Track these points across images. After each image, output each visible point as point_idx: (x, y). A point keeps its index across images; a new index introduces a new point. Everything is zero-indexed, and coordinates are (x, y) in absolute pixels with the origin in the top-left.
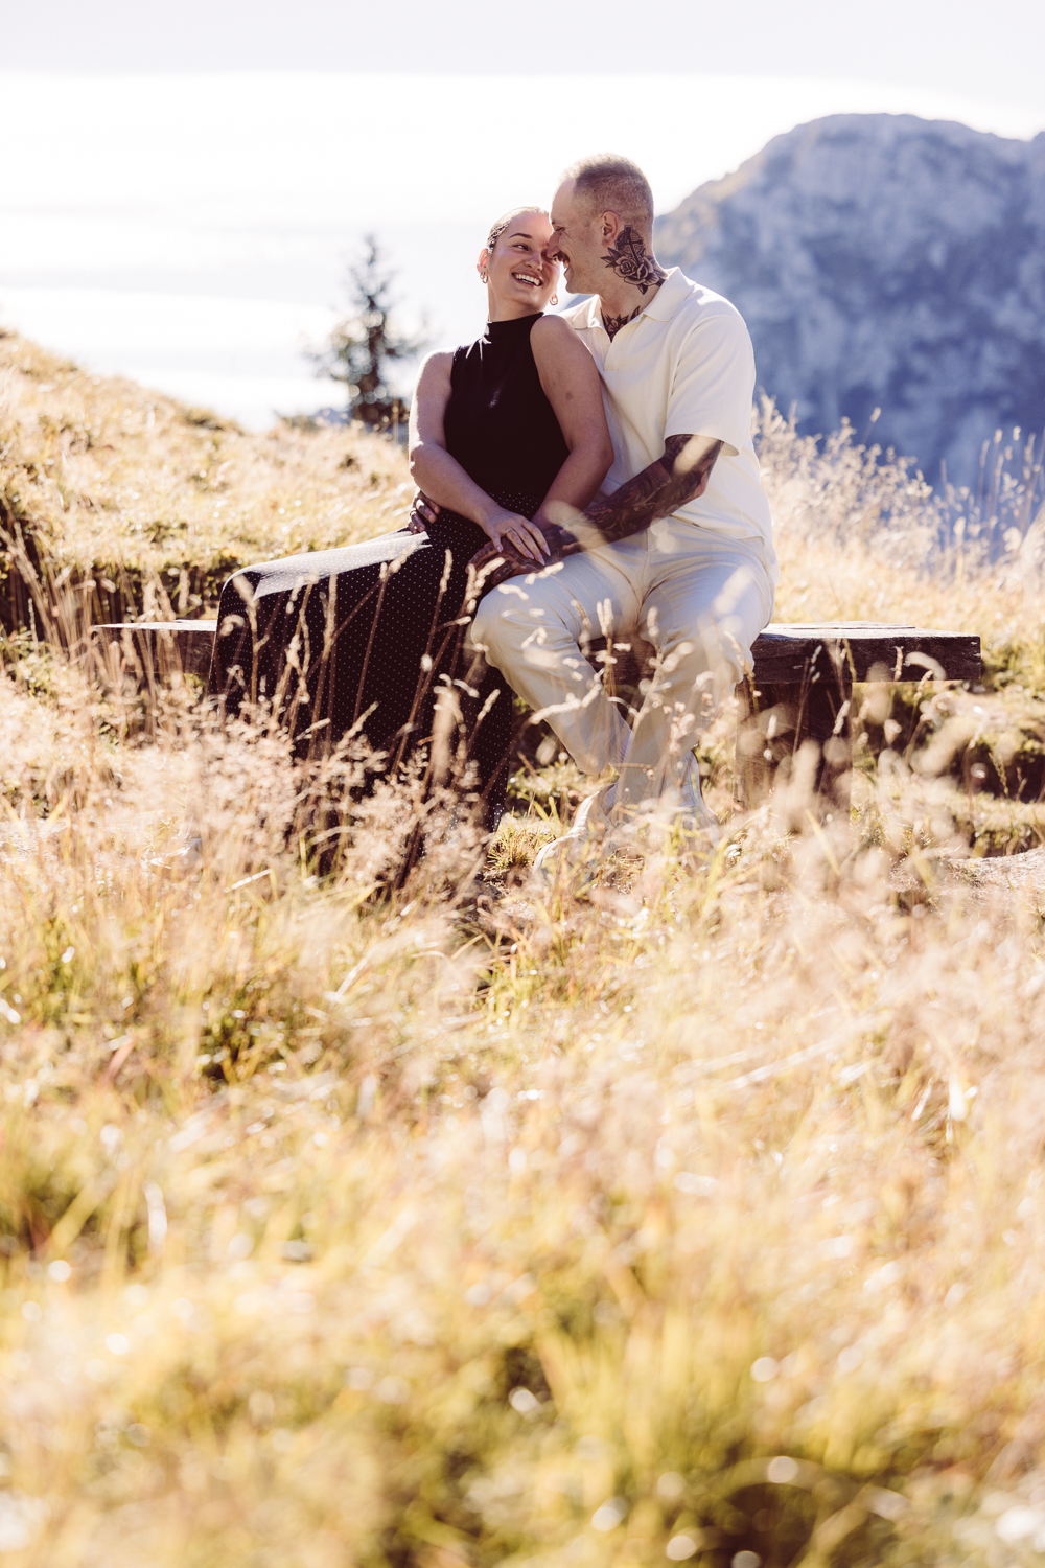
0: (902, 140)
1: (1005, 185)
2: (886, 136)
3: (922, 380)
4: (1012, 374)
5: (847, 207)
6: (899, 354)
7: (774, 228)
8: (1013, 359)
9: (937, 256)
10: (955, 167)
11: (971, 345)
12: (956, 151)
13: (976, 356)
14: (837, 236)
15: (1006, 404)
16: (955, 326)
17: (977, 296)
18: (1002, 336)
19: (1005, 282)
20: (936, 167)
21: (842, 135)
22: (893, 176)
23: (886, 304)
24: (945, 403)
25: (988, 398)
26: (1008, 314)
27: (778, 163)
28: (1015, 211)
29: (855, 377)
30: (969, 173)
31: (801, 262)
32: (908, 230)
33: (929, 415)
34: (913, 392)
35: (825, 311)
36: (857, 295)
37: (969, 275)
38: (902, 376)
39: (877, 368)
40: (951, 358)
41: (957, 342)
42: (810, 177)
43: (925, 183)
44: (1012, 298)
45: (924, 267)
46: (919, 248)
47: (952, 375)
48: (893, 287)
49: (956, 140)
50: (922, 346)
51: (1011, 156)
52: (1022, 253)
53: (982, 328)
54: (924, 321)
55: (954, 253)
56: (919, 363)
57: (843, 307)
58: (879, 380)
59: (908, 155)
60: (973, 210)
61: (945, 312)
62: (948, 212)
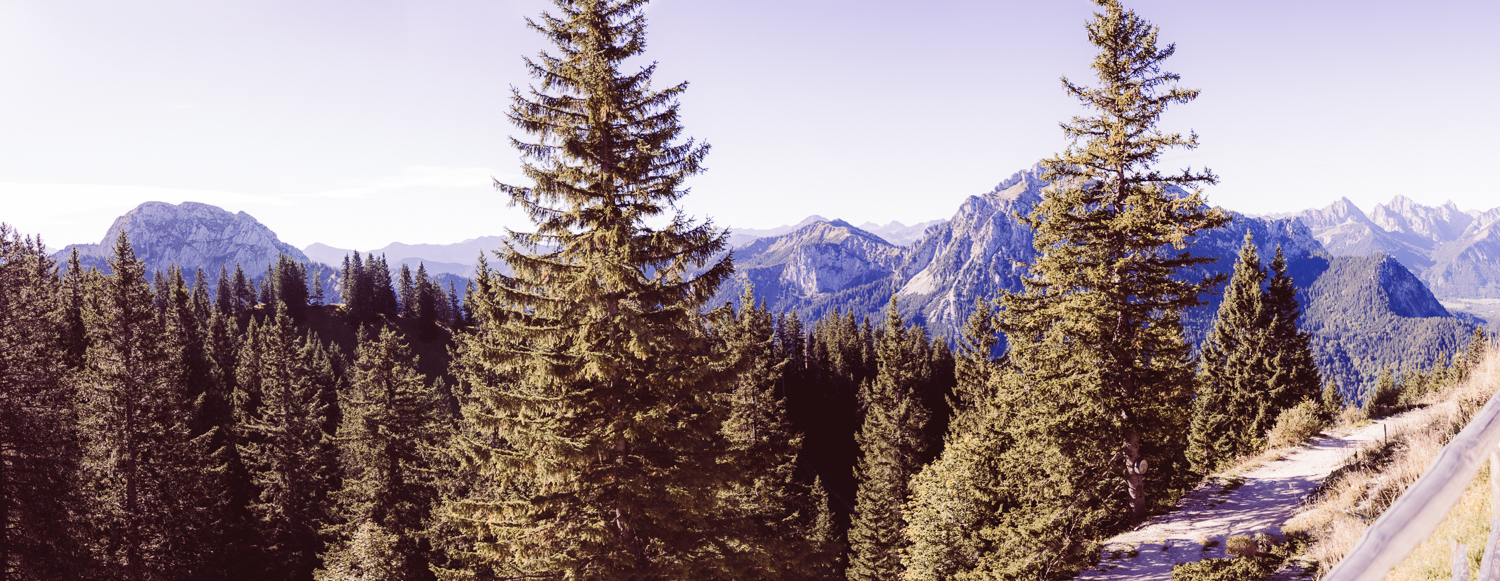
1: (174, 213)
3: (161, 242)
4: (174, 241)
5: (150, 216)
6: (158, 238)
7: (139, 219)
8: (174, 239)
9: (163, 223)
10: (166, 210)
11: (168, 237)
13: (169, 239)
14: (150, 220)
15: (173, 246)
16: (166, 234)
17: (169, 230)
18: (173, 236)
19: (173, 228)
21: (150, 205)
23: (156, 230)
24: (164, 246)
25: (171, 245)
26: (173, 232)
27: (140, 208)
28: (175, 217)
29: (152, 242)
30: (168, 211)
31: (143, 224)
32: (160, 219)
33: (162, 247)
34: (159, 244)
35: (147, 232)
36: (151, 229)
37: (168, 226)
38: (158, 241)
39: (155, 240)
40: (165, 239)
41: (166, 237)
42: (145, 211)
43: (162, 212)
44: (174, 230)
45: (161, 225)
46: (161, 222)
47: (166, 243)
48: (157, 228)
50: (161, 237)
52: (176, 223)
53: (170, 234)
54: (161, 233)
55: (166, 223)
56: (161, 240)
57: (149, 231)
58: (155, 242)
60: (169, 216)
61: (164, 232)
62: (165, 217)
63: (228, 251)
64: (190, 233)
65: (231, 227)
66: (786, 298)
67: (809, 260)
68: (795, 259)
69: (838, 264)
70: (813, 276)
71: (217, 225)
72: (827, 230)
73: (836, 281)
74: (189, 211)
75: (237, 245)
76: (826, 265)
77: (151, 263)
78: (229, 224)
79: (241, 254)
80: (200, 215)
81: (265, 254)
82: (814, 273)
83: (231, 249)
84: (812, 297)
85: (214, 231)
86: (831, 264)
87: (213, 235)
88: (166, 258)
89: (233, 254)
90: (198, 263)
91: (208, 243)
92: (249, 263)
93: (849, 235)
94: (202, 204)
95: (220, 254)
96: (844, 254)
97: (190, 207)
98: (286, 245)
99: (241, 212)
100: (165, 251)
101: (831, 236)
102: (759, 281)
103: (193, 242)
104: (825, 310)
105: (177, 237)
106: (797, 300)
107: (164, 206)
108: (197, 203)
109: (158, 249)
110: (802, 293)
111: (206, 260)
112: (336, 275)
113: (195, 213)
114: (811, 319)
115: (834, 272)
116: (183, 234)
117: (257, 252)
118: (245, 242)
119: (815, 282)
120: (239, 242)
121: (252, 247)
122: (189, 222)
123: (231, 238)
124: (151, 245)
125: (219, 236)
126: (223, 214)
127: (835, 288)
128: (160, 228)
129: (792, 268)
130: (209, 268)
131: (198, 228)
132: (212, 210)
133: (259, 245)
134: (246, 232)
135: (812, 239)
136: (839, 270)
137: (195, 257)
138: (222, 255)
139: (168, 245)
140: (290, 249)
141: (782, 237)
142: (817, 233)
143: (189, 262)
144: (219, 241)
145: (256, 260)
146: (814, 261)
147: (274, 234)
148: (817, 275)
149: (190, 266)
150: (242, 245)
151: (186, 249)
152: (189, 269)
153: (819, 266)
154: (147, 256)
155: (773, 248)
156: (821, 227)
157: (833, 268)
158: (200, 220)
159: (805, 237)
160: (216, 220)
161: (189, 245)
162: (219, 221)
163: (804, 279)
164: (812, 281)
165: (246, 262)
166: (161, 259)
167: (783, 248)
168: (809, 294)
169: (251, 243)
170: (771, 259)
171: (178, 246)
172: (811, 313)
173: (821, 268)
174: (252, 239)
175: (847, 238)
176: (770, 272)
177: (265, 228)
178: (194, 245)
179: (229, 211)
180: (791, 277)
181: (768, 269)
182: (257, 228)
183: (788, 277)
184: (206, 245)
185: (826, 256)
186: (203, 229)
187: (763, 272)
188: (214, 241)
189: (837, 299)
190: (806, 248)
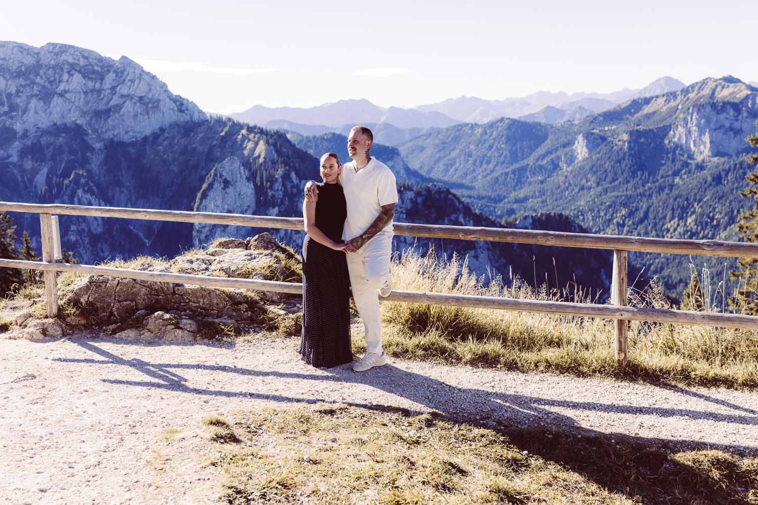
0: (14, 47)
1: (36, 56)
2: (11, 46)
3: (22, 92)
4: (40, 91)
6: (17, 87)
8: (40, 89)
9: (23, 69)
10: (25, 52)
11: (32, 86)
12: (25, 49)
13: (33, 88)
14: (3, 65)
15: (39, 96)
16: (28, 82)
18: (38, 84)
19: (37, 74)
20: (22, 53)
22: (13, 54)
23: (14, 78)
24: (27, 96)
25: (36, 96)
26: (38, 80)
28: (38, 61)
29: (9, 91)
30: (28, 54)
32: (17, 64)
33: (24, 99)
34: (20, 94)
36: (7, 76)
37: (30, 72)
38: (18, 91)
39: (13, 90)
40: (28, 88)
41: (29, 85)
43: (20, 55)
44: (39, 77)
45: (21, 71)
46: (20, 67)
47: (28, 92)
48: (14, 74)
49: (24, 47)
50: (21, 86)
51: (37, 51)
52: (41, 69)
53: (33, 83)
54: (22, 81)
55: (27, 68)
56: (21, 89)
57: (5, 78)
58: (13, 92)
59: (16, 50)
60: (30, 61)
61: (26, 79)
62: (25, 61)
63: (111, 103)
64: (60, 81)
65: (112, 75)
66: (673, 161)
67: (703, 121)
68: (685, 120)
69: (737, 125)
70: (706, 138)
71: (93, 72)
72: (719, 88)
73: (733, 144)
74: (56, 54)
75: (122, 96)
76: (721, 127)
77: (12, 118)
78: (109, 71)
79: (128, 107)
80: (70, 60)
81: (157, 107)
82: (707, 135)
83: (115, 101)
84: (703, 161)
85: (91, 79)
86: (728, 125)
87: (90, 84)
88: (32, 112)
89: (118, 108)
90: (74, 117)
91: (86, 93)
92: (140, 117)
93: (749, 92)
94: (73, 47)
95: (102, 107)
96: (745, 114)
97: (57, 50)
98: (181, 98)
99: (123, 58)
100: (28, 103)
101: (724, 94)
102: (642, 143)
103: (66, 92)
104: (726, 175)
105: (44, 87)
106: (686, 164)
107: (22, 48)
108: (65, 45)
109: (18, 100)
110: (691, 157)
111: (84, 114)
112: (248, 130)
113: (64, 57)
114: (710, 185)
115: (731, 134)
116: (50, 82)
117: (149, 104)
118: (132, 92)
119: (708, 145)
120: (125, 91)
121: (141, 98)
122: (58, 67)
123: (113, 88)
124: (9, 96)
125: (98, 86)
126: (101, 59)
127: (731, 152)
128: (19, 74)
129: (681, 129)
130: (90, 124)
131: (71, 75)
132: (86, 54)
133: (150, 96)
134: (133, 81)
135: (701, 97)
136: (738, 132)
137: (70, 110)
138: (104, 108)
139: (32, 96)
140: (185, 102)
141: (657, 97)
142: (707, 91)
143: (63, 116)
144: (99, 91)
145: (148, 114)
146: (708, 121)
147: (165, 84)
148: (711, 137)
149: (65, 121)
150: (129, 97)
151: (56, 100)
152: (65, 125)
153: (713, 126)
154: (6, 109)
155: (647, 109)
156: (712, 85)
157: (731, 129)
158: (72, 66)
159: (692, 96)
160: (92, 65)
161: (61, 95)
162: (96, 68)
163: (695, 142)
164: (704, 144)
165: (135, 116)
166: (25, 111)
167: (664, 108)
168: (699, 158)
169: (140, 93)
170: (652, 120)
171: (46, 96)
172: (709, 179)
173: (715, 130)
174: (140, 89)
175: (747, 97)
176: (654, 134)
177: (154, 77)
178: (68, 96)
179: (107, 56)
180: (679, 139)
181: (651, 130)
182: (145, 76)
183: (676, 140)
184: (83, 96)
185: (723, 116)
186: (77, 77)
187: (645, 133)
188: (93, 91)
189: (741, 164)
190: (699, 107)
